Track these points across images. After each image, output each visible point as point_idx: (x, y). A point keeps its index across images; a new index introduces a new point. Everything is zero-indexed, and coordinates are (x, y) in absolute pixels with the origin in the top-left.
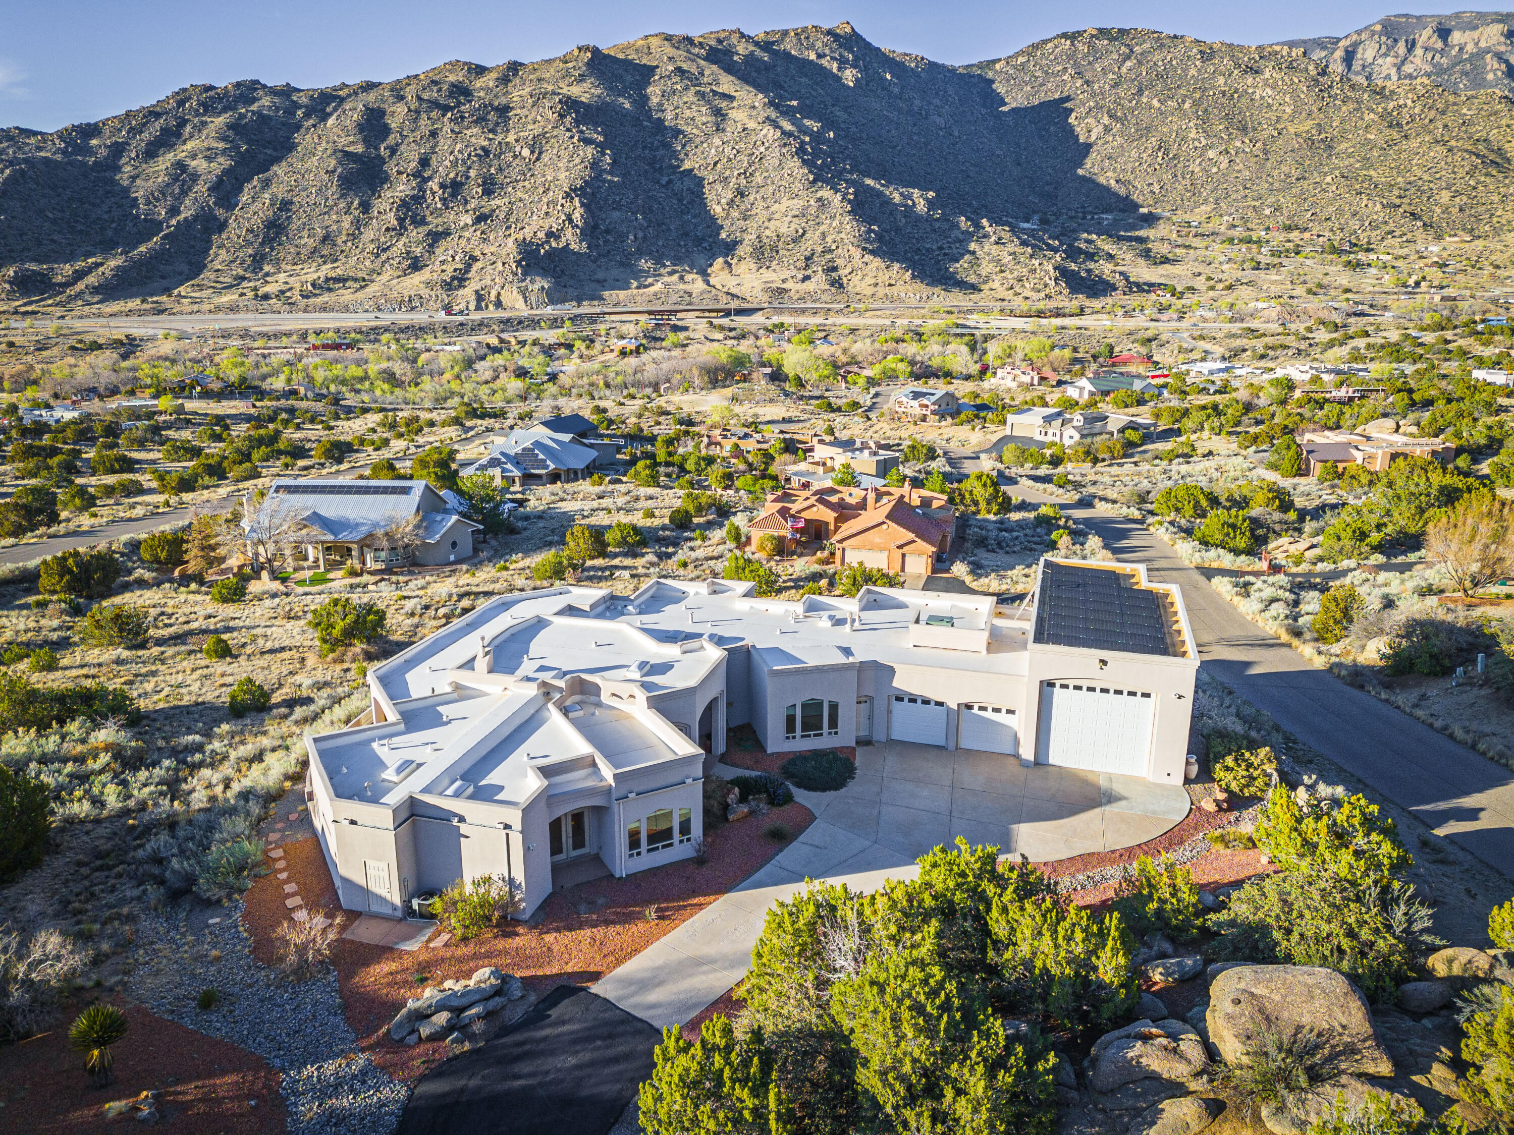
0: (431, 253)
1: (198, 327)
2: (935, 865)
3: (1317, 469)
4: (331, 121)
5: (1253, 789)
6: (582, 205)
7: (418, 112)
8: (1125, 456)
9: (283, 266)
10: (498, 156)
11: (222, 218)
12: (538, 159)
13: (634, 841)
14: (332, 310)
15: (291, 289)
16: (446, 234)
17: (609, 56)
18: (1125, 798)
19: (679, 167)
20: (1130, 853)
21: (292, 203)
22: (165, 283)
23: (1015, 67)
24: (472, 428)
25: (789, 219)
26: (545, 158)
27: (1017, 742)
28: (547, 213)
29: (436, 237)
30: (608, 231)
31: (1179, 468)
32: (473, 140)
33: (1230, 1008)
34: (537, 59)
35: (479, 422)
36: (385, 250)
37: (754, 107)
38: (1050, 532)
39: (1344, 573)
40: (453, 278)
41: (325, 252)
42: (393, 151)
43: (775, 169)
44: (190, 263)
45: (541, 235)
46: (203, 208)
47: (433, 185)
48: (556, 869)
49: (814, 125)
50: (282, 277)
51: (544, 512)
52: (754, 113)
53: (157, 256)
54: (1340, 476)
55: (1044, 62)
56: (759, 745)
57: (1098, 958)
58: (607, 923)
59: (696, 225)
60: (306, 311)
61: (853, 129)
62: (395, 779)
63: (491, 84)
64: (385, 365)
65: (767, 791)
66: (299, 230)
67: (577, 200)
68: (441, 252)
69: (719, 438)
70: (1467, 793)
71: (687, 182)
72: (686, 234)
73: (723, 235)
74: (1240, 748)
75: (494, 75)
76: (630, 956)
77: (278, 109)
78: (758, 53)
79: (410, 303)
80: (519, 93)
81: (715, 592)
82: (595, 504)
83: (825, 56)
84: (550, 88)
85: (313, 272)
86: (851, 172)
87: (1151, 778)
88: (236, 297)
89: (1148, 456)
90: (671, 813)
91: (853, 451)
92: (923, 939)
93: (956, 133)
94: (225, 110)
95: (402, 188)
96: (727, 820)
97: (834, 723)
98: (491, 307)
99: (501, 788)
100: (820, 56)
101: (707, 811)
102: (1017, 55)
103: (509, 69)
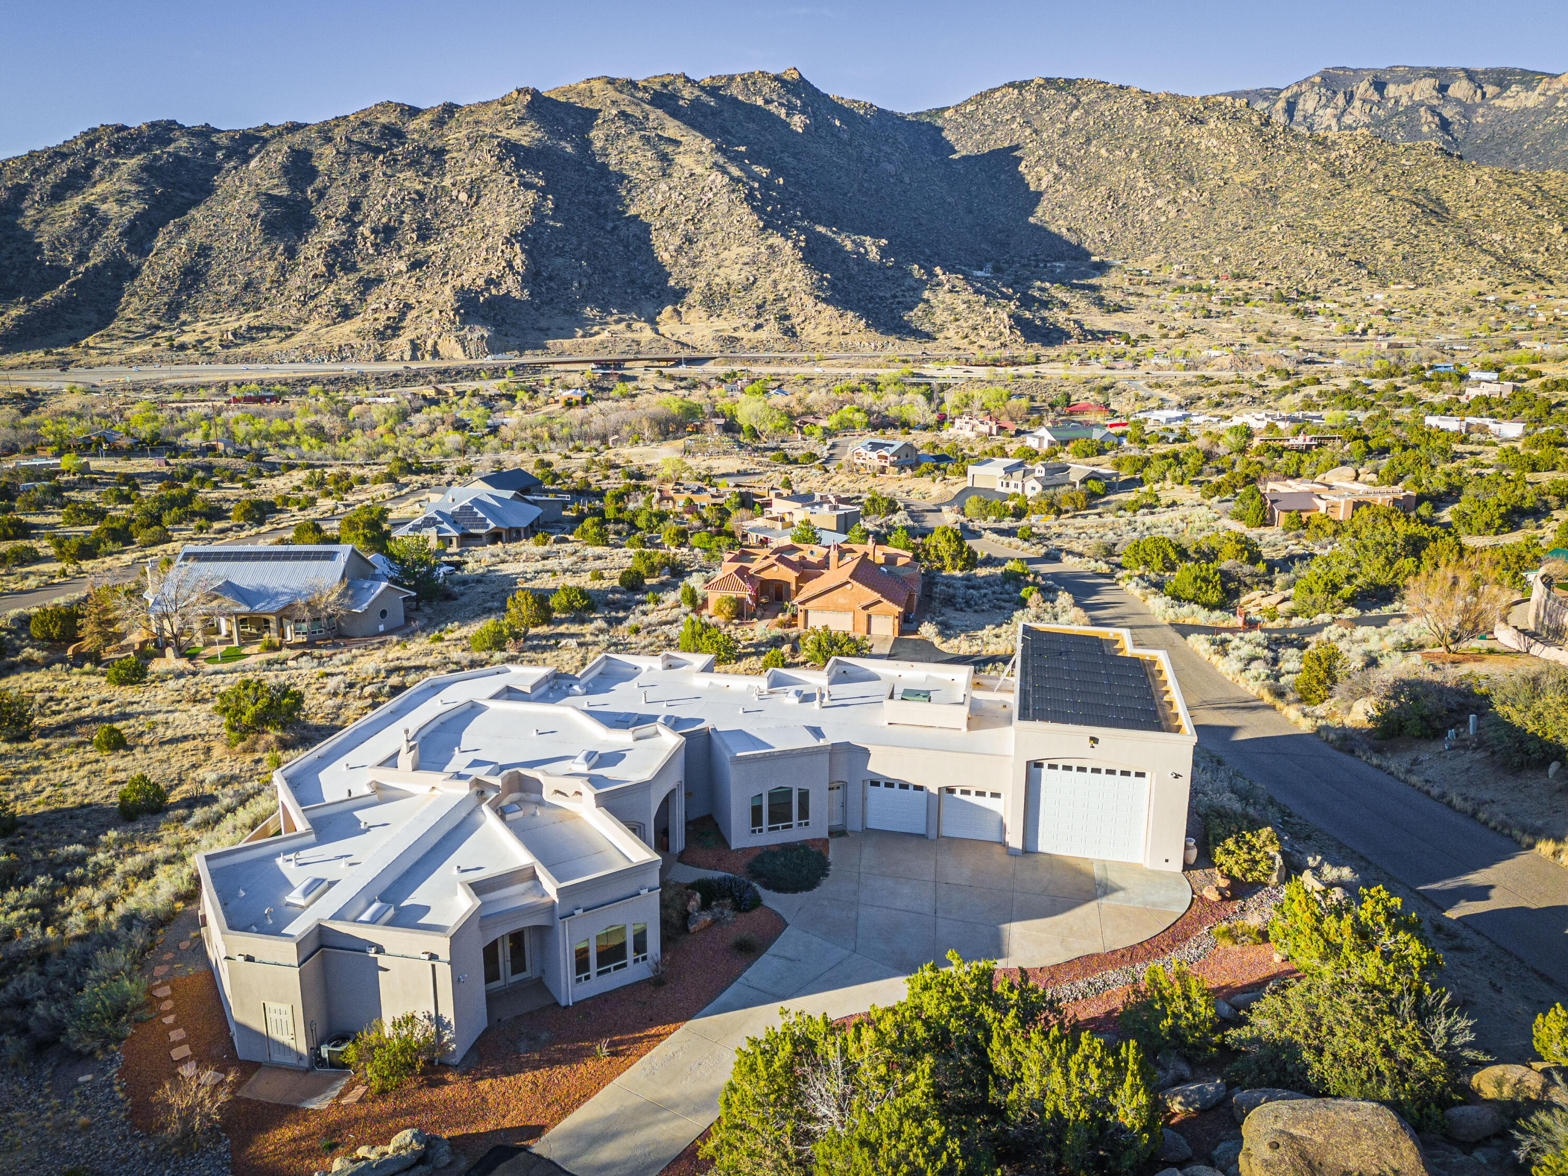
0: (363, 300)
1: (107, 379)
2: (926, 988)
3: (1282, 519)
4: (253, 164)
5: (1255, 874)
6: (523, 251)
7: (347, 154)
8: (1089, 507)
9: (202, 315)
10: (433, 200)
11: (135, 264)
12: (476, 204)
13: (582, 964)
14: (255, 361)
15: (209, 339)
16: (379, 280)
17: (549, 99)
18: (1122, 889)
19: (624, 212)
20: (1132, 954)
21: (210, 248)
22: (71, 333)
23: (964, 115)
24: (406, 485)
25: (739, 266)
26: (484, 202)
27: (1003, 828)
28: (486, 260)
29: (368, 285)
30: (551, 278)
31: (1143, 519)
32: (407, 184)
33: (1267, 1154)
34: (474, 100)
35: (414, 478)
36: (312, 298)
37: (701, 152)
38: (1019, 589)
39: (1320, 628)
40: (387, 327)
41: (247, 300)
42: (321, 194)
43: (723, 216)
44: (100, 312)
45: (480, 282)
46: (114, 254)
47: (365, 230)
48: (492, 999)
49: (764, 172)
50: (200, 326)
51: (483, 575)
52: (701, 158)
53: (62, 305)
54: (1305, 526)
55: (992, 111)
56: (724, 842)
57: (1115, 1096)
58: (552, 1063)
59: (643, 273)
60: (226, 362)
61: (803, 176)
62: (302, 902)
63: (426, 126)
64: (312, 418)
65: (732, 895)
66: (218, 277)
67: (517, 246)
68: (372, 299)
69: (672, 493)
70: (1474, 869)
71: (633, 228)
72: (633, 282)
73: (672, 283)
74: (1240, 829)
75: (428, 117)
76: (578, 1103)
77: (196, 150)
78: (704, 98)
79: (341, 353)
80: (455, 135)
81: (670, 667)
82: (539, 566)
83: (772, 101)
84: (488, 131)
85: (233, 322)
86: (801, 219)
87: (1148, 865)
88: (149, 347)
89: (1112, 506)
90: (624, 928)
91: (813, 505)
92: (917, 1079)
93: (907, 180)
94: (138, 152)
95: (332, 233)
96: (687, 930)
97: (804, 813)
98: (427, 357)
99: (427, 909)
100: (767, 102)
101: (665, 923)
102: (966, 103)
103: (444, 111)
